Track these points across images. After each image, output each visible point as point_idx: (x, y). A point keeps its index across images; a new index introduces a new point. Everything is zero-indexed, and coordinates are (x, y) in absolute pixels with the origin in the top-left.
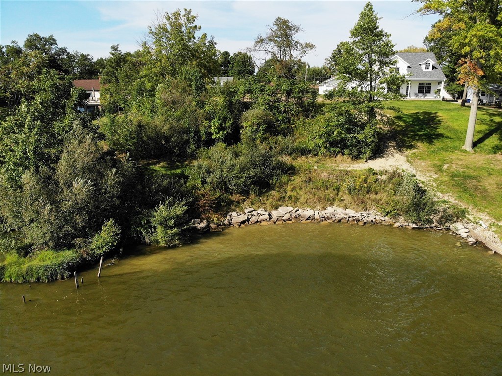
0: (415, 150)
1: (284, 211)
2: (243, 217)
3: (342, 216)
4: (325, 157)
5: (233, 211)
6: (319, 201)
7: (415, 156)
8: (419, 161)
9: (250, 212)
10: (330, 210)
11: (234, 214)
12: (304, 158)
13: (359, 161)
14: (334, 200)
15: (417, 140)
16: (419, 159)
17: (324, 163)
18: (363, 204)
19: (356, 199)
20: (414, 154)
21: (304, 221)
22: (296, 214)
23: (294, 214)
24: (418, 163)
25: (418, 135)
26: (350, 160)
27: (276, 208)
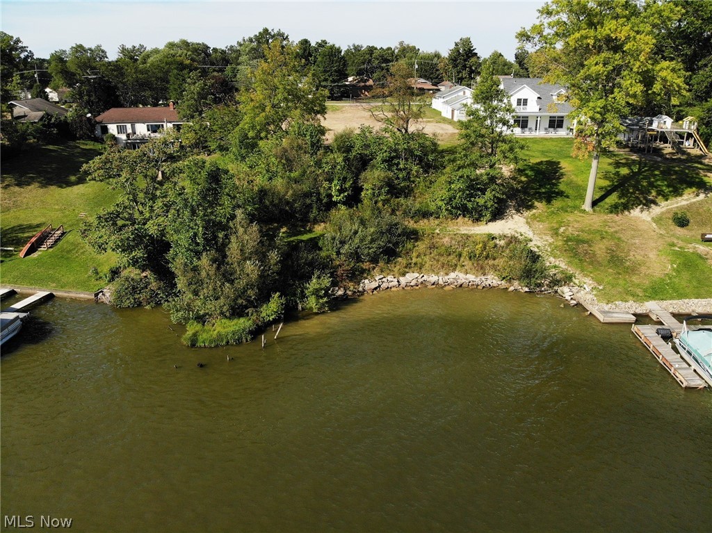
0: (534, 211)
1: (411, 277)
2: (374, 285)
3: (464, 281)
4: (447, 219)
5: (366, 278)
6: (443, 267)
7: (534, 217)
8: (538, 224)
9: (380, 279)
10: (452, 275)
11: (366, 281)
12: (426, 221)
13: (479, 223)
14: (456, 265)
15: (536, 199)
16: (538, 221)
17: (446, 226)
18: (482, 270)
19: (475, 265)
20: (534, 215)
21: (430, 287)
22: (422, 280)
23: (420, 280)
24: (537, 225)
25: (539, 193)
26: (470, 222)
27: (404, 274)
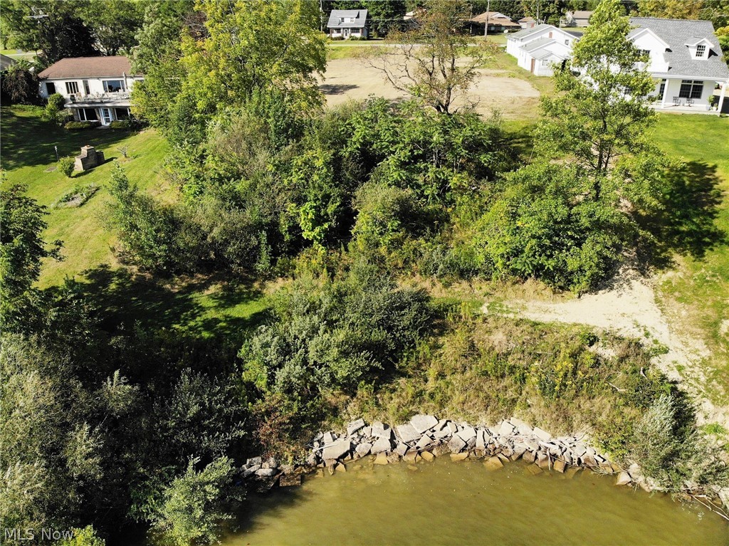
0: (670, 273)
1: (420, 427)
2: (342, 446)
3: (526, 445)
4: (504, 281)
5: (325, 429)
6: (487, 406)
7: (670, 288)
8: (678, 305)
9: (357, 431)
10: (503, 430)
11: (327, 437)
12: (465, 284)
13: (566, 294)
14: (514, 401)
15: (675, 246)
16: (679, 299)
17: (501, 296)
18: (565, 422)
19: (553, 408)
20: (669, 282)
21: (457, 456)
22: (442, 434)
23: (439, 435)
24: (675, 307)
25: (678, 232)
26: (548, 292)
27: (405, 419)
